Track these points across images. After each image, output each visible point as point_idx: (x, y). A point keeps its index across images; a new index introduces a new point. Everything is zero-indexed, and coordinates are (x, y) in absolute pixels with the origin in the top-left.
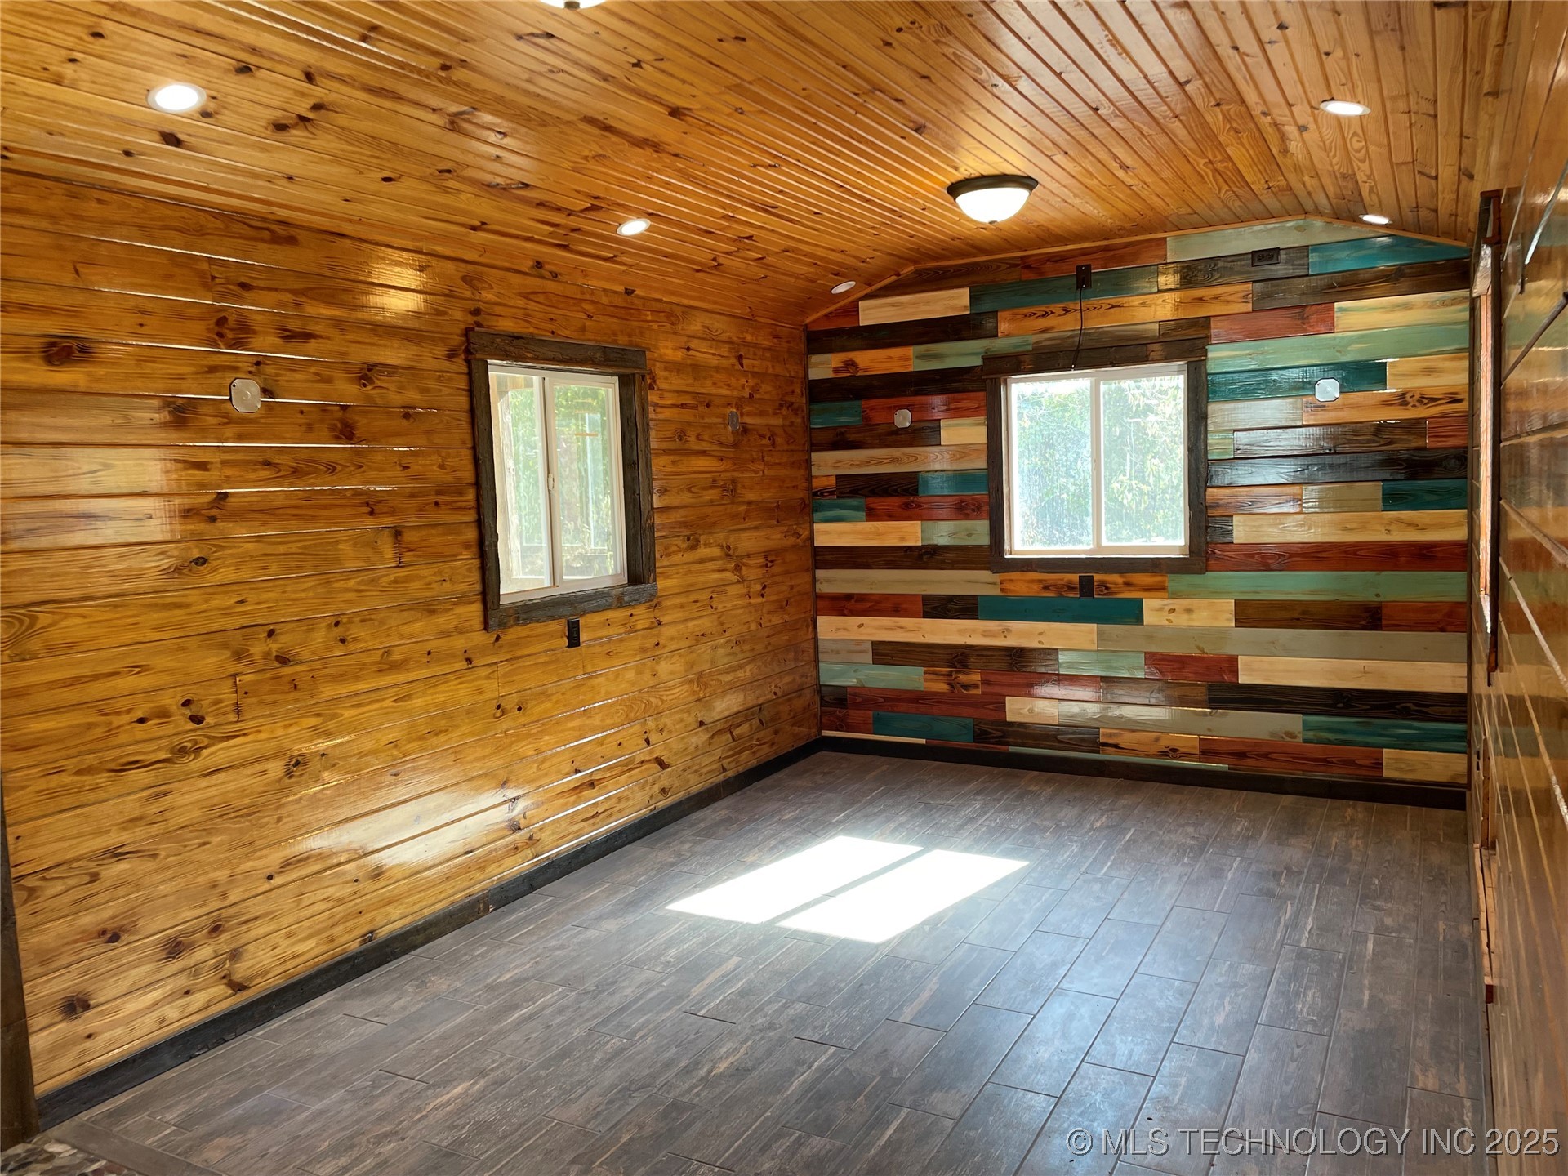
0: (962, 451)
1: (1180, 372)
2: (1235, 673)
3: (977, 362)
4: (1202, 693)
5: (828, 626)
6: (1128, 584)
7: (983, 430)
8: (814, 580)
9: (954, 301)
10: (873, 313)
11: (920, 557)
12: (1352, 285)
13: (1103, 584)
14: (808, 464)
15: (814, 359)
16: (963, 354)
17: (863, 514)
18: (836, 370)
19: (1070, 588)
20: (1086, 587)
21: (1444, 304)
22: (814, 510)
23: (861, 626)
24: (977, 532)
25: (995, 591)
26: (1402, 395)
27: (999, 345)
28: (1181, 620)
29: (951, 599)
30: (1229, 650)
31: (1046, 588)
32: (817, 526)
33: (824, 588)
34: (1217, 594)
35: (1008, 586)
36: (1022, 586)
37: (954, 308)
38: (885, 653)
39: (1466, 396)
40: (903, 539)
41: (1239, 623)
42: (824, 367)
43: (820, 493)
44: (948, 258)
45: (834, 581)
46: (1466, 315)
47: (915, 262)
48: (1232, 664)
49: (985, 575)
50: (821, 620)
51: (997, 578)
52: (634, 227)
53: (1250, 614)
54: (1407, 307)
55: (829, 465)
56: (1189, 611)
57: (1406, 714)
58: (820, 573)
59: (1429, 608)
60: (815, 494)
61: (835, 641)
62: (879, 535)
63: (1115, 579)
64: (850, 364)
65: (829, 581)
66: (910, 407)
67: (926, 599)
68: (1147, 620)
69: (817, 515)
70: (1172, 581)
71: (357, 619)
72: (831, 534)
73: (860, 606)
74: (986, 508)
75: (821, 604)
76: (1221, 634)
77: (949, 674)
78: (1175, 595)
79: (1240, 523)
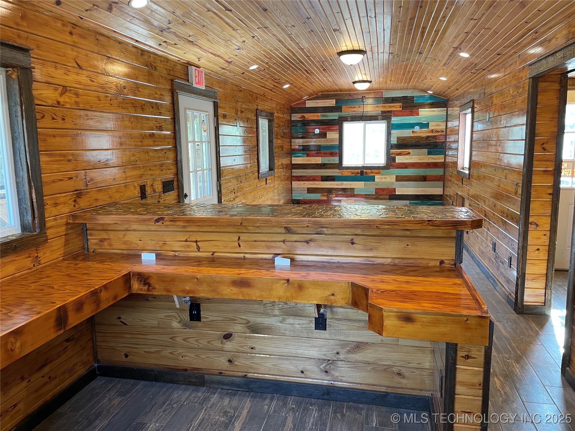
0: (332, 140)
1: (385, 123)
2: (395, 192)
3: (337, 118)
4: (387, 197)
5: (295, 184)
6: (372, 172)
7: (338, 135)
8: (292, 172)
9: (332, 103)
10: (310, 104)
11: (321, 166)
12: (422, 106)
13: (366, 173)
14: (291, 142)
15: (293, 115)
16: (334, 116)
17: (305, 155)
18: (299, 118)
19: (358, 173)
20: (362, 173)
21: (441, 111)
22: (293, 154)
23: (304, 184)
24: (336, 160)
25: (340, 175)
26: (432, 130)
27: (343, 114)
28: (384, 180)
29: (328, 176)
30: (394, 187)
31: (352, 173)
32: (292, 158)
33: (294, 174)
34: (392, 174)
35: (343, 173)
36: (346, 173)
37: (331, 104)
38: (310, 190)
39: (445, 131)
40: (316, 162)
41: (396, 181)
42: (296, 117)
43: (294, 150)
44: (331, 92)
45: (297, 172)
46: (445, 114)
47: (322, 92)
48: (394, 190)
49: (337, 170)
50: (293, 182)
51: (340, 171)
52: (286, 86)
53: (399, 179)
54: (434, 111)
55: (298, 143)
56: (385, 178)
57: (431, 199)
58: (293, 170)
59: (436, 176)
60: (293, 150)
61: (297, 188)
62: (310, 161)
63: (369, 171)
64: (303, 117)
65: (295, 172)
66: (319, 128)
67: (322, 176)
68: (376, 180)
69: (293, 156)
70: (382, 171)
72: (297, 160)
73: (304, 179)
74: (338, 154)
75: (293, 178)
76: (393, 183)
77: (327, 195)
78: (383, 175)
79: (397, 158)
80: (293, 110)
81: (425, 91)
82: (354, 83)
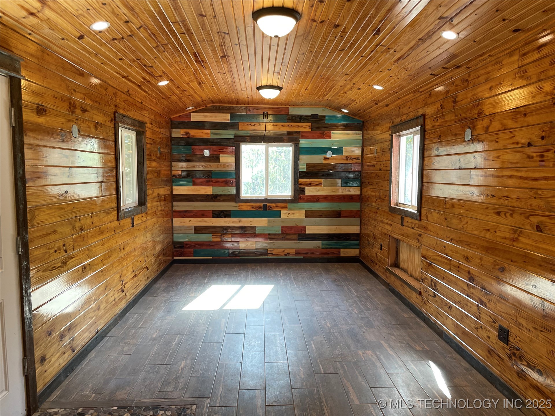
0: (226, 165)
1: (291, 146)
2: (305, 231)
3: (232, 137)
4: (296, 237)
5: (177, 222)
6: (277, 206)
7: (234, 159)
8: (172, 206)
9: (225, 117)
10: (196, 118)
11: (212, 198)
12: (333, 127)
13: (270, 207)
14: (171, 166)
15: (174, 130)
16: (228, 134)
17: (191, 184)
18: (182, 135)
19: (260, 207)
20: (265, 207)
21: (356, 134)
22: (173, 182)
23: (190, 221)
24: (232, 191)
25: (237, 209)
26: (347, 157)
27: (240, 133)
28: (291, 216)
29: (222, 211)
30: (304, 225)
31: (253, 208)
32: (174, 187)
33: (176, 208)
34: (301, 209)
35: (241, 207)
36: (245, 207)
37: (225, 119)
38: (198, 230)
39: (360, 158)
40: (206, 192)
41: (307, 217)
42: (178, 133)
43: (176, 176)
44: (225, 103)
45: (180, 206)
46: (361, 138)
47: (213, 102)
48: (304, 228)
49: (234, 204)
50: (174, 219)
51: (237, 205)
53: (309, 214)
54: (348, 134)
55: (181, 167)
56: (293, 214)
57: (346, 239)
58: (174, 203)
59: (351, 212)
60: (173, 176)
61: (180, 227)
62: (197, 191)
63: (274, 205)
64: (187, 133)
65: (177, 206)
66: (209, 150)
67: (214, 212)
68: (282, 217)
69: (174, 184)
70: (289, 205)
71: (95, 215)
72: (180, 190)
73: (190, 214)
74: (235, 183)
75: (174, 214)
76: (302, 220)
77: (221, 236)
78: (290, 210)
79: (307, 189)
80: (173, 124)
81: (339, 109)
82: (259, 88)
